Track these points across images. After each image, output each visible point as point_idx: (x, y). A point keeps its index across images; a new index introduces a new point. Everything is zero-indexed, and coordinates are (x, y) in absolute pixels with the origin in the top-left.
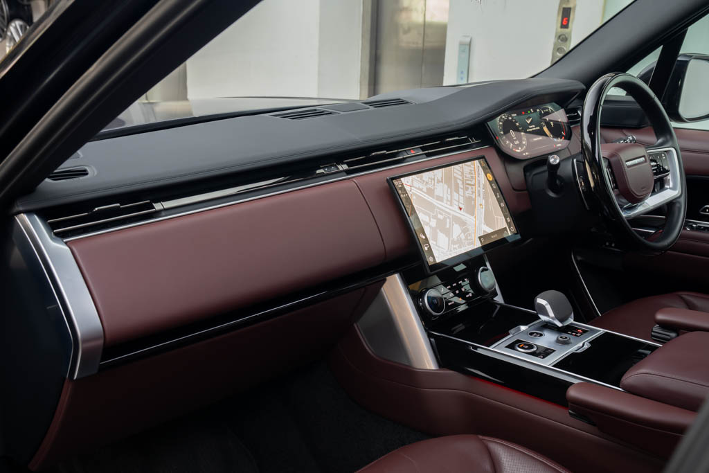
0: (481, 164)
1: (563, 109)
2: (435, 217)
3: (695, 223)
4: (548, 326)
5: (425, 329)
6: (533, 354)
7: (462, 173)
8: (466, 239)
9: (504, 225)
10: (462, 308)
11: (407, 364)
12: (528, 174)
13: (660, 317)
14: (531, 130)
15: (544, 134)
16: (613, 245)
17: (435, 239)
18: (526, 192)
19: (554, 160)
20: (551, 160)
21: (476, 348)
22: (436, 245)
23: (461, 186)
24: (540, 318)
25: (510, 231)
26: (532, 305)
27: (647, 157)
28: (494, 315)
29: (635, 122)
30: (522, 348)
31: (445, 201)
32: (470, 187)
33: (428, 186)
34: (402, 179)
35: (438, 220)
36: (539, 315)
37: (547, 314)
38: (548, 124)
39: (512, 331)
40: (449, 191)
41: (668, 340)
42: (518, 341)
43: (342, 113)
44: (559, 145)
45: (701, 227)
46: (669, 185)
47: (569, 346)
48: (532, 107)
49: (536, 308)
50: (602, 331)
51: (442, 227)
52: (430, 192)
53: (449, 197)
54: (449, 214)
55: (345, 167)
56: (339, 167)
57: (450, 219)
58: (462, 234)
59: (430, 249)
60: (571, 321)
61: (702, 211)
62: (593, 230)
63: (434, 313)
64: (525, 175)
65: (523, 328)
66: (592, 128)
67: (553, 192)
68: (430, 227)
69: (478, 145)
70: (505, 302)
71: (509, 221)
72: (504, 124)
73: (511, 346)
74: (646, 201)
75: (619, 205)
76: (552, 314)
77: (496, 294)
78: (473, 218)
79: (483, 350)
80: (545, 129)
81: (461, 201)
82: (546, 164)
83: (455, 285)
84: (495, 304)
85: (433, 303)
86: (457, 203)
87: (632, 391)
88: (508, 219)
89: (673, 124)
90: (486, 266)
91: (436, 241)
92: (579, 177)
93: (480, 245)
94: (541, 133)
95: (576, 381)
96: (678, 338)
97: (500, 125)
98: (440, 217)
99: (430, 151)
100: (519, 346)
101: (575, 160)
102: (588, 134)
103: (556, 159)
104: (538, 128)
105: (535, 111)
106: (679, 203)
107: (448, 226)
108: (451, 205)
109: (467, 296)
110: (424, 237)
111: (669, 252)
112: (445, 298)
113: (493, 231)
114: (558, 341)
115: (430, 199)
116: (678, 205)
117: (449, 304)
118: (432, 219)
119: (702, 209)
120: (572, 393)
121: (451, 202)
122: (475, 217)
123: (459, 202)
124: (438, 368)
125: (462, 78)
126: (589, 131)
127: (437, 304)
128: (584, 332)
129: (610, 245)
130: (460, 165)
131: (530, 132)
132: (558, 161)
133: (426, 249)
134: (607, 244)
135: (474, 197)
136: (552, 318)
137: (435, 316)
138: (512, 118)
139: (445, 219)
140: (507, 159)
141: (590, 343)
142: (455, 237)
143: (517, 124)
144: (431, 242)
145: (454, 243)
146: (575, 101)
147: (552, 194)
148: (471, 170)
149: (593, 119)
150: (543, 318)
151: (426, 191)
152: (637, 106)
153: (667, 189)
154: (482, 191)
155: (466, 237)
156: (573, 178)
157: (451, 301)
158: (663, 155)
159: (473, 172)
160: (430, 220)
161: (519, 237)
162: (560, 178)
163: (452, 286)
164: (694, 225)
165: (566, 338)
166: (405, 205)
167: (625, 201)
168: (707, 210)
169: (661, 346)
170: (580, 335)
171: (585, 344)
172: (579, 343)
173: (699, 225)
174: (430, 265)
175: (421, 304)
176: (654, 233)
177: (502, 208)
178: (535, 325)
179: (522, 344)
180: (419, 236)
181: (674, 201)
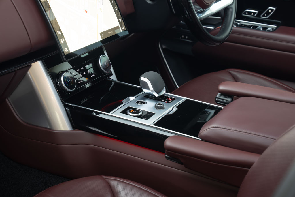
2: (68, 18)
3: (239, 22)
4: (149, 96)
5: (62, 102)
6: (140, 117)
9: (118, 24)
11: (49, 127)
13: (221, 88)
16: (187, 37)
21: (98, 113)
22: (70, 39)
24: (143, 91)
25: (121, 28)
26: (138, 82)
28: (110, 90)
30: (132, 113)
35: (70, 20)
36: (143, 89)
37: (148, 88)
39: (124, 101)
41: (227, 103)
42: (129, 108)
45: (242, 24)
47: (164, 110)
49: (141, 84)
50: (184, 99)
54: (78, 16)
57: (78, 19)
58: (88, 31)
59: (65, 42)
60: (164, 92)
61: (244, 14)
63: (68, 90)
65: (132, 98)
68: (65, 26)
70: (118, 80)
71: (120, 21)
73: (125, 112)
75: (195, 10)
76: (151, 88)
77: (111, 74)
79: (103, 115)
81: (87, 6)
84: (110, 82)
85: (67, 82)
87: (207, 140)
88: (120, 20)
90: (104, 54)
91: (70, 36)
93: (101, 39)
95: (170, 135)
98: (72, 18)
100: (130, 112)
106: (232, 8)
107: (77, 25)
108: (79, 9)
109: (92, 76)
110: (60, 34)
111: (225, 42)
112: (76, 78)
114: (156, 107)
116: (231, 10)
117: (79, 83)
118: (65, 20)
120: (168, 143)
121: (79, 6)
122: (97, 18)
124: (72, 130)
127: (70, 82)
128: (173, 99)
129: (185, 38)
133: (62, 42)
134: (183, 37)
136: (152, 91)
137: (69, 92)
139: (75, 19)
141: (177, 107)
142: (83, 33)
144: (66, 37)
145: (82, 37)
147: (149, 1)
150: (145, 91)
155: (91, 33)
157: (81, 80)
161: (127, 33)
163: (80, 69)
164: (238, 24)
165: (162, 104)
166: (45, 8)
167: (198, 7)
168: (247, 13)
169: (223, 107)
170: (170, 102)
171: (174, 108)
172: (170, 108)
173: (241, 23)
174: (65, 54)
175: (58, 83)
176: (213, 29)
177: (115, 11)
178: (140, 96)
179: (132, 110)
180: (56, 32)
181: (228, 7)
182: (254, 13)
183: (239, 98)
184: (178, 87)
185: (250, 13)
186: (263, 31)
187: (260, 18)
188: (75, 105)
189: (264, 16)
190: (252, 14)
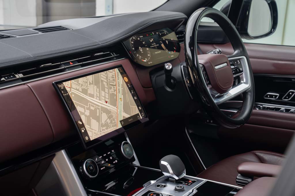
0: (120, 71)
1: (174, 32)
2: (89, 109)
3: (262, 105)
4: (168, 180)
7: (107, 77)
8: (111, 122)
9: (138, 112)
10: (112, 171)
12: (152, 76)
13: (241, 168)
14: (153, 46)
15: (162, 49)
16: (212, 122)
17: (89, 124)
18: (152, 88)
19: (168, 66)
20: (167, 67)
22: (90, 128)
23: (106, 86)
24: (163, 175)
25: (141, 115)
26: (158, 166)
27: (228, 63)
28: (133, 175)
29: (221, 40)
31: (95, 97)
32: (112, 87)
33: (83, 87)
34: (64, 83)
35: (91, 111)
36: (163, 173)
37: (168, 172)
38: (164, 42)
39: (145, 185)
40: (98, 89)
41: (246, 184)
42: (149, 192)
43: (18, 37)
44: (172, 56)
46: (243, 81)
47: (184, 192)
48: (153, 31)
49: (161, 168)
50: (205, 180)
51: (94, 115)
52: (85, 91)
53: (98, 94)
54: (99, 106)
55: (21, 76)
56: (16, 76)
57: (99, 109)
58: (108, 119)
59: (86, 131)
60: (184, 175)
61: (265, 97)
62: (198, 112)
63: (91, 176)
64: (151, 77)
65: (153, 182)
66: (192, 45)
67: (169, 88)
68: (86, 116)
69: (117, 58)
70: (141, 165)
71: (140, 109)
72: (134, 42)
74: (229, 92)
75: (212, 95)
76: (171, 171)
77: (134, 160)
78: (115, 108)
80: (163, 45)
81: (107, 97)
82: (163, 69)
83: (105, 155)
84: (133, 167)
85: (89, 169)
86: (104, 98)
88: (140, 108)
89: (244, 40)
90: (127, 141)
91: (90, 126)
92: (185, 77)
93: (121, 127)
94: (160, 48)
96: (253, 182)
97: (132, 44)
98: (92, 108)
99: (83, 63)
101: (182, 66)
102: (189, 49)
103: (169, 66)
104: (158, 45)
105: (155, 34)
107: (98, 115)
108: (100, 100)
109: (114, 162)
110: (81, 123)
111: (245, 124)
113: (130, 116)
114: (176, 190)
115: (84, 96)
117: (102, 169)
118: (86, 110)
119: (265, 96)
121: (99, 97)
122: (117, 107)
123: (105, 97)
125: (109, 11)
126: (190, 47)
127: (93, 169)
128: (194, 182)
129: (210, 122)
130: (105, 72)
131: (152, 48)
132: (171, 67)
133: (83, 131)
134: (208, 121)
135: (116, 94)
136: (172, 174)
138: (140, 39)
139: (96, 110)
140: (138, 66)
141: (197, 189)
142: (103, 122)
143: (144, 43)
144: (87, 126)
145: (102, 126)
146: (181, 26)
147: (169, 90)
148: (113, 75)
149: (192, 38)
150: (166, 174)
151: (81, 91)
152: (221, 29)
153: (242, 83)
154: (121, 89)
155: (111, 121)
156: (182, 78)
157: (103, 167)
158: (238, 61)
159: (114, 76)
160: (85, 111)
161: (147, 119)
162: (174, 78)
163: (103, 156)
164: (261, 106)
165: (181, 187)
166: (66, 101)
167: (215, 92)
168: (269, 96)
169: (242, 188)
170: (191, 185)
171: (194, 190)
172: (190, 190)
173: (264, 106)
174: (86, 142)
175: (81, 170)
176: (237, 112)
177: (135, 100)
178: (161, 180)
179: (151, 194)
180: (77, 122)
181: (247, 91)
182: (276, 96)
183: (258, 178)
184: (206, 169)
185: (271, 96)
186: (286, 112)
187: (282, 100)
188: (97, 191)
189: (285, 98)
190: (274, 97)
